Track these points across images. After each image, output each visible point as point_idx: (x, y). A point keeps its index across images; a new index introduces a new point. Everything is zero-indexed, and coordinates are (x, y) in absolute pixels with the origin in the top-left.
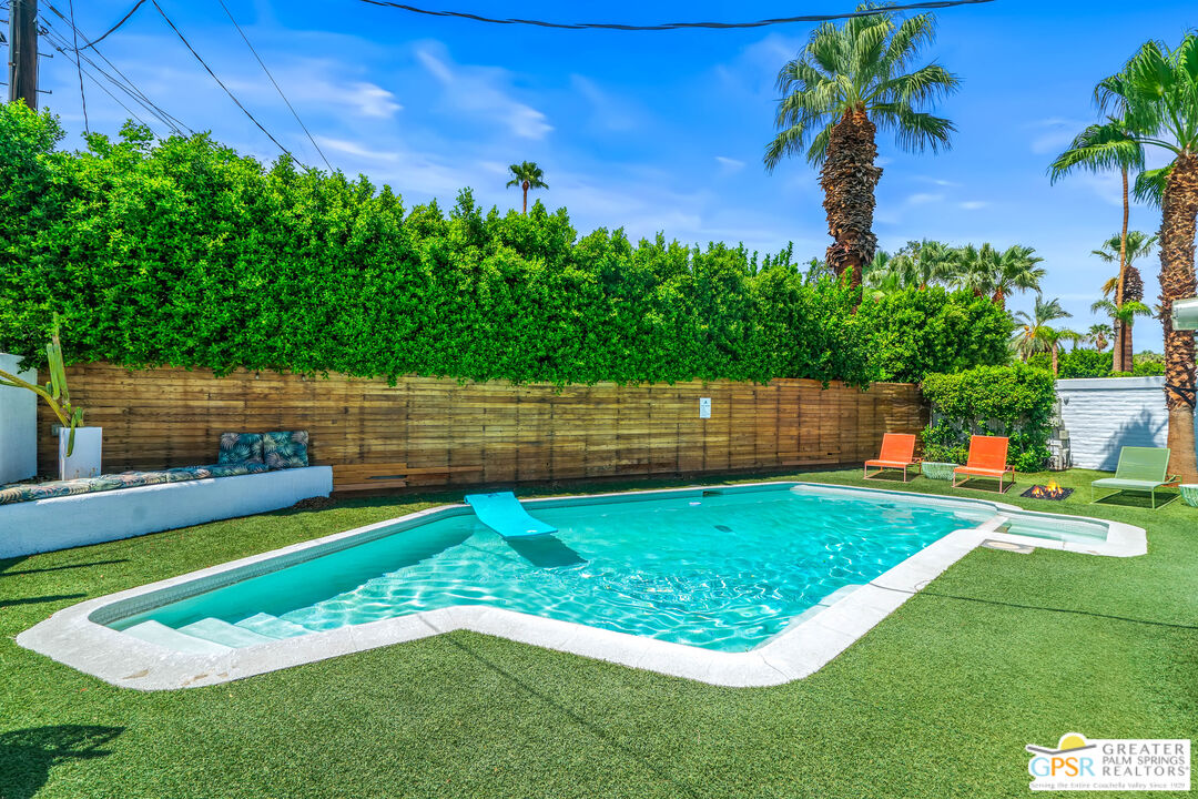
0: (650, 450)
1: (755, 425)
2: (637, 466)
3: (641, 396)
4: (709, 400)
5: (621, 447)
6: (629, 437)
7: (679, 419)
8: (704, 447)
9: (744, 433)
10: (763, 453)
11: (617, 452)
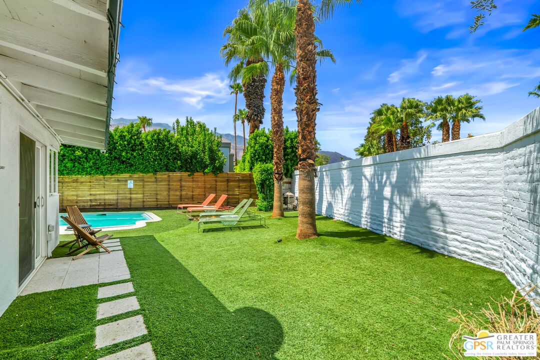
0: (105, 200)
1: (156, 191)
2: (99, 205)
3: (100, 180)
4: (132, 181)
5: (92, 198)
6: (95, 195)
8: (131, 199)
9: (151, 194)
10: (161, 202)
11: (90, 200)
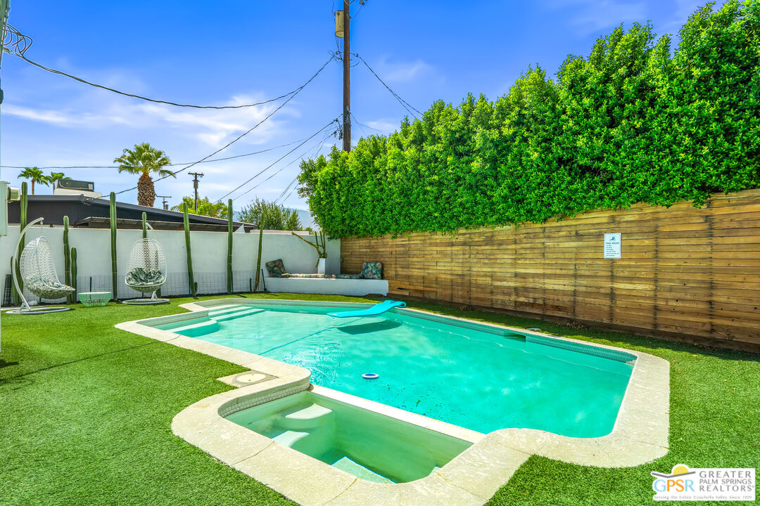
0: (545, 291)
1: (710, 271)
2: (532, 305)
3: (536, 236)
4: (618, 236)
5: (518, 284)
6: (524, 276)
7: (576, 259)
8: (612, 295)
9: (685, 282)
11: (516, 289)
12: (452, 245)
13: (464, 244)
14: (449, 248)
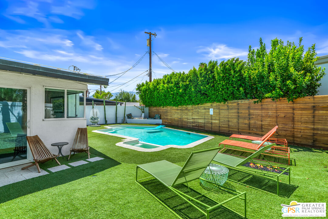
0: (198, 122)
1: (228, 118)
2: (196, 126)
3: (196, 108)
4: (212, 109)
6: (194, 119)
7: (205, 115)
8: (212, 123)
10: (232, 128)
12: (178, 110)
13: (181, 110)
14: (177, 111)
